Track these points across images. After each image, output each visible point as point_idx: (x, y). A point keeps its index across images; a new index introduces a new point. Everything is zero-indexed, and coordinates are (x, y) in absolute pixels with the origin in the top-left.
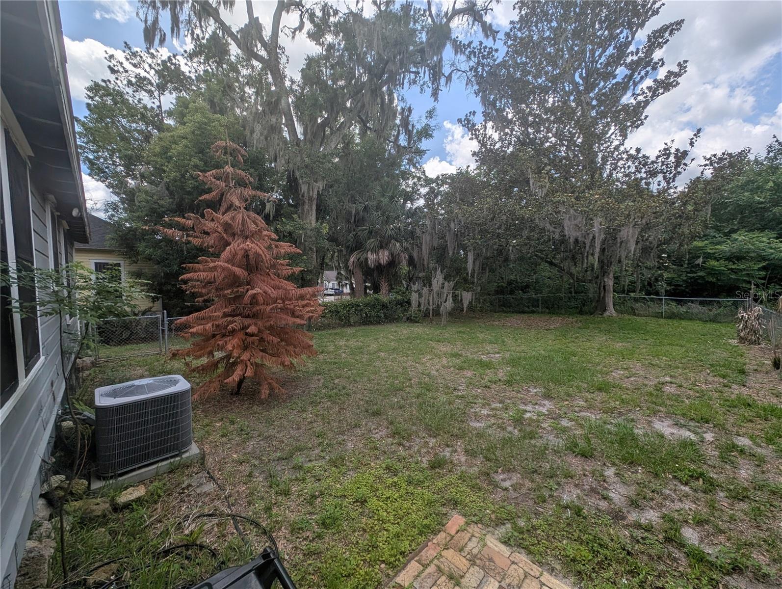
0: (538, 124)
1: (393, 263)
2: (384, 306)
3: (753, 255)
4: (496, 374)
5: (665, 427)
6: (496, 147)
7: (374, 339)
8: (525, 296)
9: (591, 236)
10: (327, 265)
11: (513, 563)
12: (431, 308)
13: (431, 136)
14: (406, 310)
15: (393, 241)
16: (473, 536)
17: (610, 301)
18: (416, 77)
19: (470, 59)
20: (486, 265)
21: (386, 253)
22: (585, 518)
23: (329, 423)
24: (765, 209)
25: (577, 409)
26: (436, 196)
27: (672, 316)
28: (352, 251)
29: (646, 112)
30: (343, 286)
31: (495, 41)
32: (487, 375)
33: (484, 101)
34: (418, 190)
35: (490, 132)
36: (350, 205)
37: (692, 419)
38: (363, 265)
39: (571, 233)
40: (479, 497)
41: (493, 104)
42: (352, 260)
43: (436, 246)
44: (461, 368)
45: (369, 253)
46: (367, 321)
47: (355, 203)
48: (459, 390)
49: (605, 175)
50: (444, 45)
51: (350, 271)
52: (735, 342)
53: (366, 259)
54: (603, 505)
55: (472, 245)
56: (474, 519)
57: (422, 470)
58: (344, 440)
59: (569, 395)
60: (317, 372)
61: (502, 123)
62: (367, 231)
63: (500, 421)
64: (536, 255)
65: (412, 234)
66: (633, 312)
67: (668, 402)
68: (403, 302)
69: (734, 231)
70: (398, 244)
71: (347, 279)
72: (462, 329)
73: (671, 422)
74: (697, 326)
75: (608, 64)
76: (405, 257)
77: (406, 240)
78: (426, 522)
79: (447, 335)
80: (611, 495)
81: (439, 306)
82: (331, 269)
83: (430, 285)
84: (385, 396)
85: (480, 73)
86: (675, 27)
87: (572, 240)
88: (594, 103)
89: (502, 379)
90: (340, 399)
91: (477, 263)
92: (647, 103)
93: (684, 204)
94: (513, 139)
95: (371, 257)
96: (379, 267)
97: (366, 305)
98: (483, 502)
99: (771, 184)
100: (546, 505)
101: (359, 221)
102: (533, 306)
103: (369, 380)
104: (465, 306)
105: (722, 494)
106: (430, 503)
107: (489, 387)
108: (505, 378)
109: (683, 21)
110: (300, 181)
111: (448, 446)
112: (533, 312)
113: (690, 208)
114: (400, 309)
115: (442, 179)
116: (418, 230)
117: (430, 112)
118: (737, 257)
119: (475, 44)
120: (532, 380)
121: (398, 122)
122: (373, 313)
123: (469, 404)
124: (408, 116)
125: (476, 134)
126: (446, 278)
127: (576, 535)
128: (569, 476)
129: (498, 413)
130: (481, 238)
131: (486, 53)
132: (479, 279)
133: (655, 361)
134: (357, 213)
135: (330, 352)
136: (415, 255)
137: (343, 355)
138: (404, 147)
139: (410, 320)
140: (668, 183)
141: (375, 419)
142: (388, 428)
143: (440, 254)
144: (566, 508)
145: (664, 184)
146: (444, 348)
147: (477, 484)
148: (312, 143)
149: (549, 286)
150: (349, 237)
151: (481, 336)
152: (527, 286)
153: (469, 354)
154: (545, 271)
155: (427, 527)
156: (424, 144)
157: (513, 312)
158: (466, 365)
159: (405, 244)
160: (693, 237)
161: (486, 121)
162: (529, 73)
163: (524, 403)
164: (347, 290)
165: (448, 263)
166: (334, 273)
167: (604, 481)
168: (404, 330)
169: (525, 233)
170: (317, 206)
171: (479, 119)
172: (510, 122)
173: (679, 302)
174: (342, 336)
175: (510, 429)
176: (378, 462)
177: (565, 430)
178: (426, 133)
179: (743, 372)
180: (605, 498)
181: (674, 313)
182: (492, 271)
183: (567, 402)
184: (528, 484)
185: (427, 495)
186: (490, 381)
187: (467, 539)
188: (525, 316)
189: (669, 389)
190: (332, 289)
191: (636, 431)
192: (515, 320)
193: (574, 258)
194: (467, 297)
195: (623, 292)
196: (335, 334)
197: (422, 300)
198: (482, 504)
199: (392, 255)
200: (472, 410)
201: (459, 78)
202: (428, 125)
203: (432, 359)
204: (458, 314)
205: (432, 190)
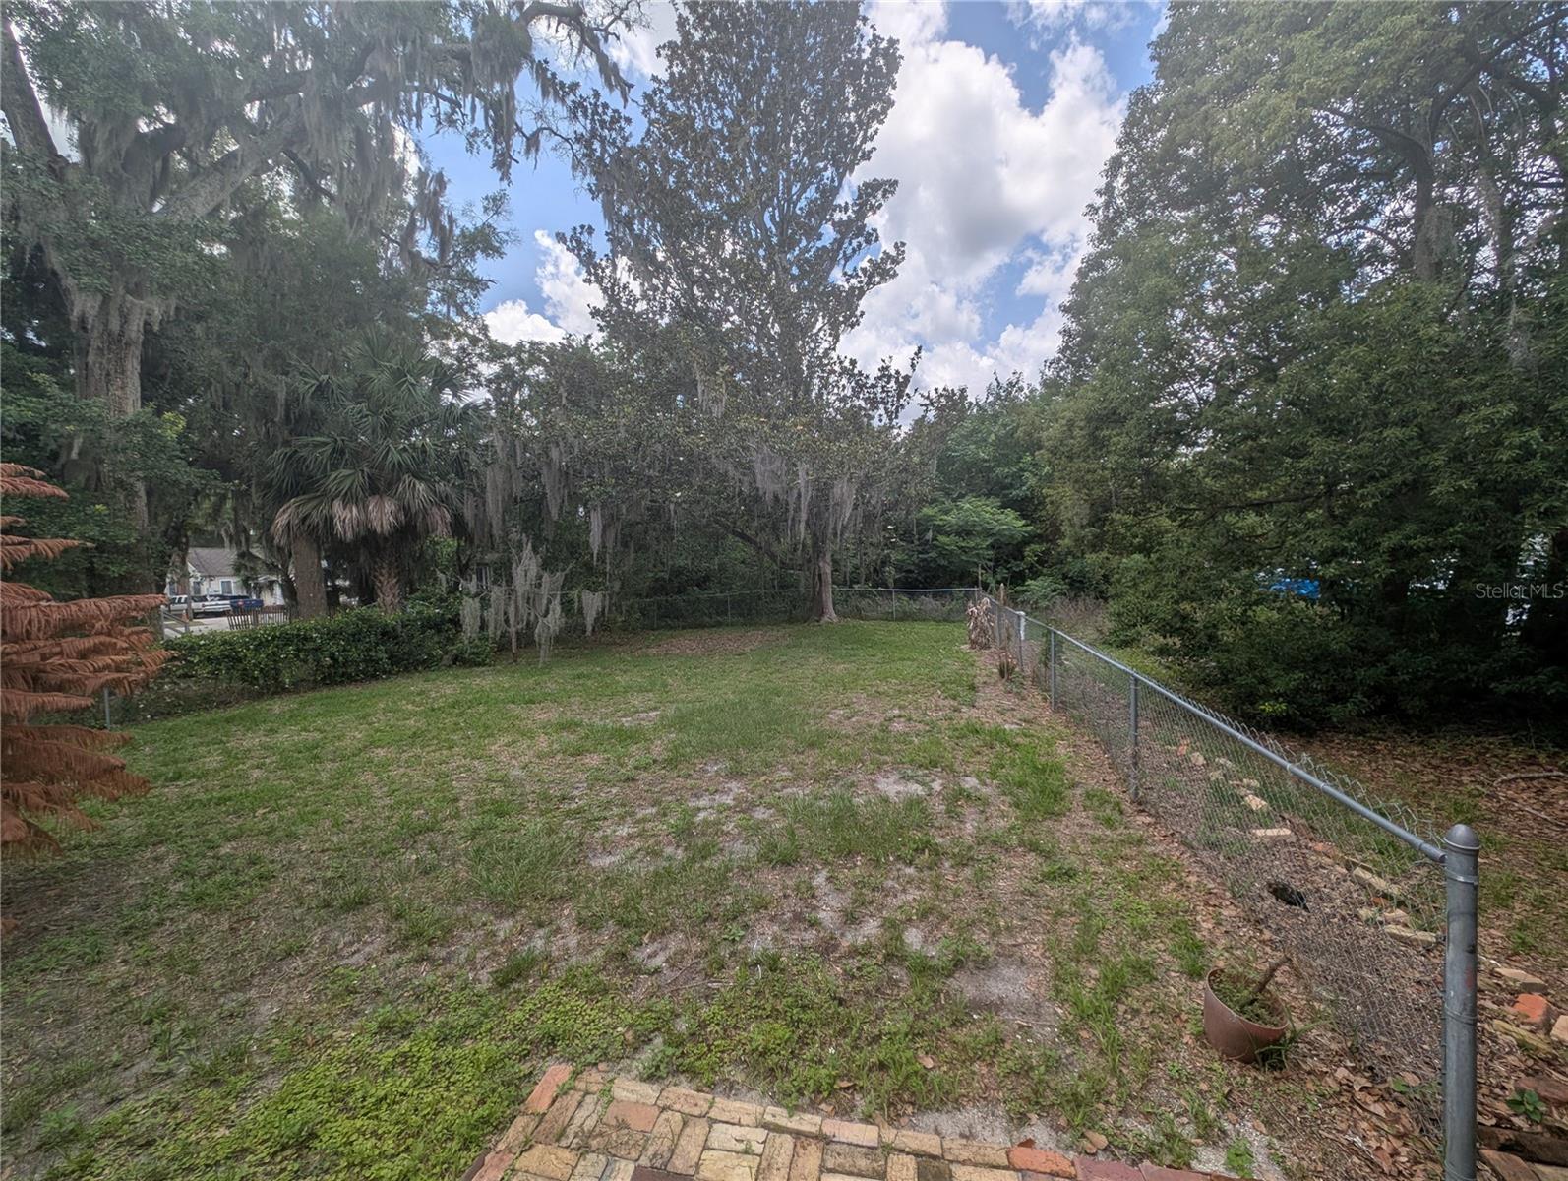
0: (709, 284)
1: (409, 530)
2: (387, 634)
3: (979, 529)
4: (648, 749)
5: (891, 787)
6: (637, 310)
7: (358, 718)
8: (705, 596)
9: (795, 491)
10: (198, 531)
11: (664, 1109)
12: (513, 630)
13: (501, 254)
14: (451, 641)
15: (407, 478)
16: (587, 1093)
17: (828, 599)
18: (454, 112)
19: (576, 117)
20: (629, 537)
21: (389, 506)
22: (783, 971)
23: (193, 972)
24: (990, 470)
25: (778, 786)
26: (517, 385)
27: (905, 617)
28: (281, 498)
29: (863, 304)
30: (259, 589)
31: (626, 101)
32: (630, 756)
33: (609, 212)
34: (474, 366)
35: (624, 277)
36: (270, 375)
37: (920, 766)
38: (321, 535)
39: (768, 487)
40: (603, 1009)
41: (627, 222)
42: (281, 520)
43: (520, 495)
44: (579, 752)
45: (337, 505)
46: (337, 676)
47: (287, 374)
48: (573, 798)
49: (813, 395)
50: (518, 68)
51: (280, 549)
52: (965, 647)
53: (329, 521)
54: (810, 936)
55: (598, 496)
56: (591, 1058)
57: (476, 1001)
58: (247, 1002)
59: (768, 765)
60: (153, 837)
61: (645, 265)
62: (328, 449)
63: (652, 841)
64: (717, 522)
65: (459, 465)
66: (858, 614)
67: (896, 747)
68: (443, 622)
69: (962, 496)
70: (421, 487)
71: (271, 568)
72: (584, 670)
73: (898, 777)
74: (929, 629)
75: (810, 214)
76: (443, 517)
77: (442, 478)
78: (483, 1111)
79: (551, 686)
80: (822, 915)
81: (530, 626)
82: (215, 542)
83: (510, 580)
84: (384, 854)
85: (598, 154)
86: (889, 187)
87: (769, 497)
88: (795, 270)
89: (660, 758)
90: (236, 896)
91: (611, 534)
92: (862, 293)
93: (908, 452)
94: (669, 302)
95: (345, 517)
96: (368, 540)
97: (333, 635)
98: (611, 1015)
99: (993, 437)
100: (725, 974)
101: (300, 421)
102: (718, 614)
103: (337, 824)
104: (590, 621)
105: (947, 865)
106: (492, 1065)
107: (633, 780)
108: (665, 755)
109: (896, 182)
110: (69, 282)
111: (541, 925)
112: (719, 624)
113: (916, 459)
114: (432, 642)
115: (532, 353)
116: (474, 457)
117: (494, 199)
118: (964, 532)
119: (584, 91)
120: (711, 749)
121: (410, 199)
122: (353, 654)
123: (591, 823)
124: (436, 194)
125: (596, 275)
126: (546, 565)
127: (769, 1007)
128: (761, 906)
129: (649, 825)
130: (617, 485)
131: (607, 118)
132: (618, 566)
133: (884, 688)
134: (294, 399)
135: (205, 774)
136: (468, 513)
137: (256, 773)
138: (430, 262)
139: (461, 661)
140: (891, 420)
141: (351, 920)
142: (388, 930)
143: (530, 512)
144: (756, 965)
145: (885, 419)
146: (542, 715)
147: (600, 983)
148: (116, 183)
149: (742, 577)
150: (270, 460)
151: (622, 680)
152: (707, 578)
153: (598, 717)
154: (736, 552)
155: (485, 1121)
156: (481, 266)
157: (683, 628)
158: (589, 744)
159: (441, 487)
160: (922, 501)
161: (614, 253)
162: (690, 185)
163: (696, 796)
164: (275, 598)
165: (549, 533)
166: (228, 555)
167: (813, 896)
168: (445, 687)
169: (697, 481)
170: (142, 363)
171: (600, 245)
172: (660, 267)
173: (911, 596)
174: (251, 722)
175: (669, 851)
176: (355, 1022)
177: (758, 827)
178: (484, 241)
179: (973, 688)
180: (812, 925)
181: (905, 613)
182: (641, 548)
183: (764, 778)
184: (697, 945)
185: (486, 1048)
186: (636, 768)
187: (574, 1107)
188: (705, 633)
189: (898, 727)
190: (223, 598)
191: (857, 801)
192: (687, 642)
193: (775, 529)
194: (592, 603)
195: (844, 584)
196: (228, 721)
197: (490, 615)
198: (609, 1020)
199: (406, 510)
200: (596, 835)
201: (554, 149)
202: (490, 226)
203: (514, 742)
204: (573, 640)
205: (507, 373)
